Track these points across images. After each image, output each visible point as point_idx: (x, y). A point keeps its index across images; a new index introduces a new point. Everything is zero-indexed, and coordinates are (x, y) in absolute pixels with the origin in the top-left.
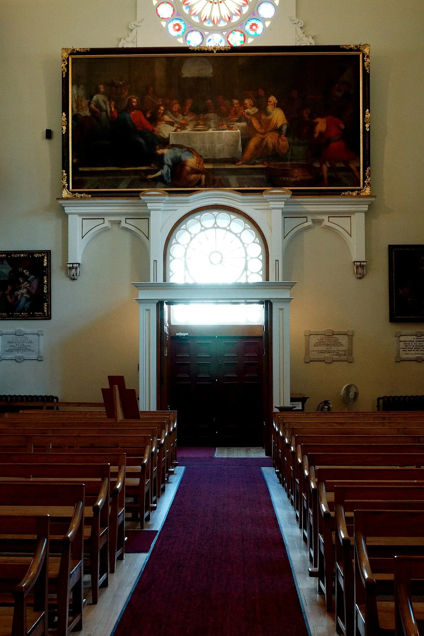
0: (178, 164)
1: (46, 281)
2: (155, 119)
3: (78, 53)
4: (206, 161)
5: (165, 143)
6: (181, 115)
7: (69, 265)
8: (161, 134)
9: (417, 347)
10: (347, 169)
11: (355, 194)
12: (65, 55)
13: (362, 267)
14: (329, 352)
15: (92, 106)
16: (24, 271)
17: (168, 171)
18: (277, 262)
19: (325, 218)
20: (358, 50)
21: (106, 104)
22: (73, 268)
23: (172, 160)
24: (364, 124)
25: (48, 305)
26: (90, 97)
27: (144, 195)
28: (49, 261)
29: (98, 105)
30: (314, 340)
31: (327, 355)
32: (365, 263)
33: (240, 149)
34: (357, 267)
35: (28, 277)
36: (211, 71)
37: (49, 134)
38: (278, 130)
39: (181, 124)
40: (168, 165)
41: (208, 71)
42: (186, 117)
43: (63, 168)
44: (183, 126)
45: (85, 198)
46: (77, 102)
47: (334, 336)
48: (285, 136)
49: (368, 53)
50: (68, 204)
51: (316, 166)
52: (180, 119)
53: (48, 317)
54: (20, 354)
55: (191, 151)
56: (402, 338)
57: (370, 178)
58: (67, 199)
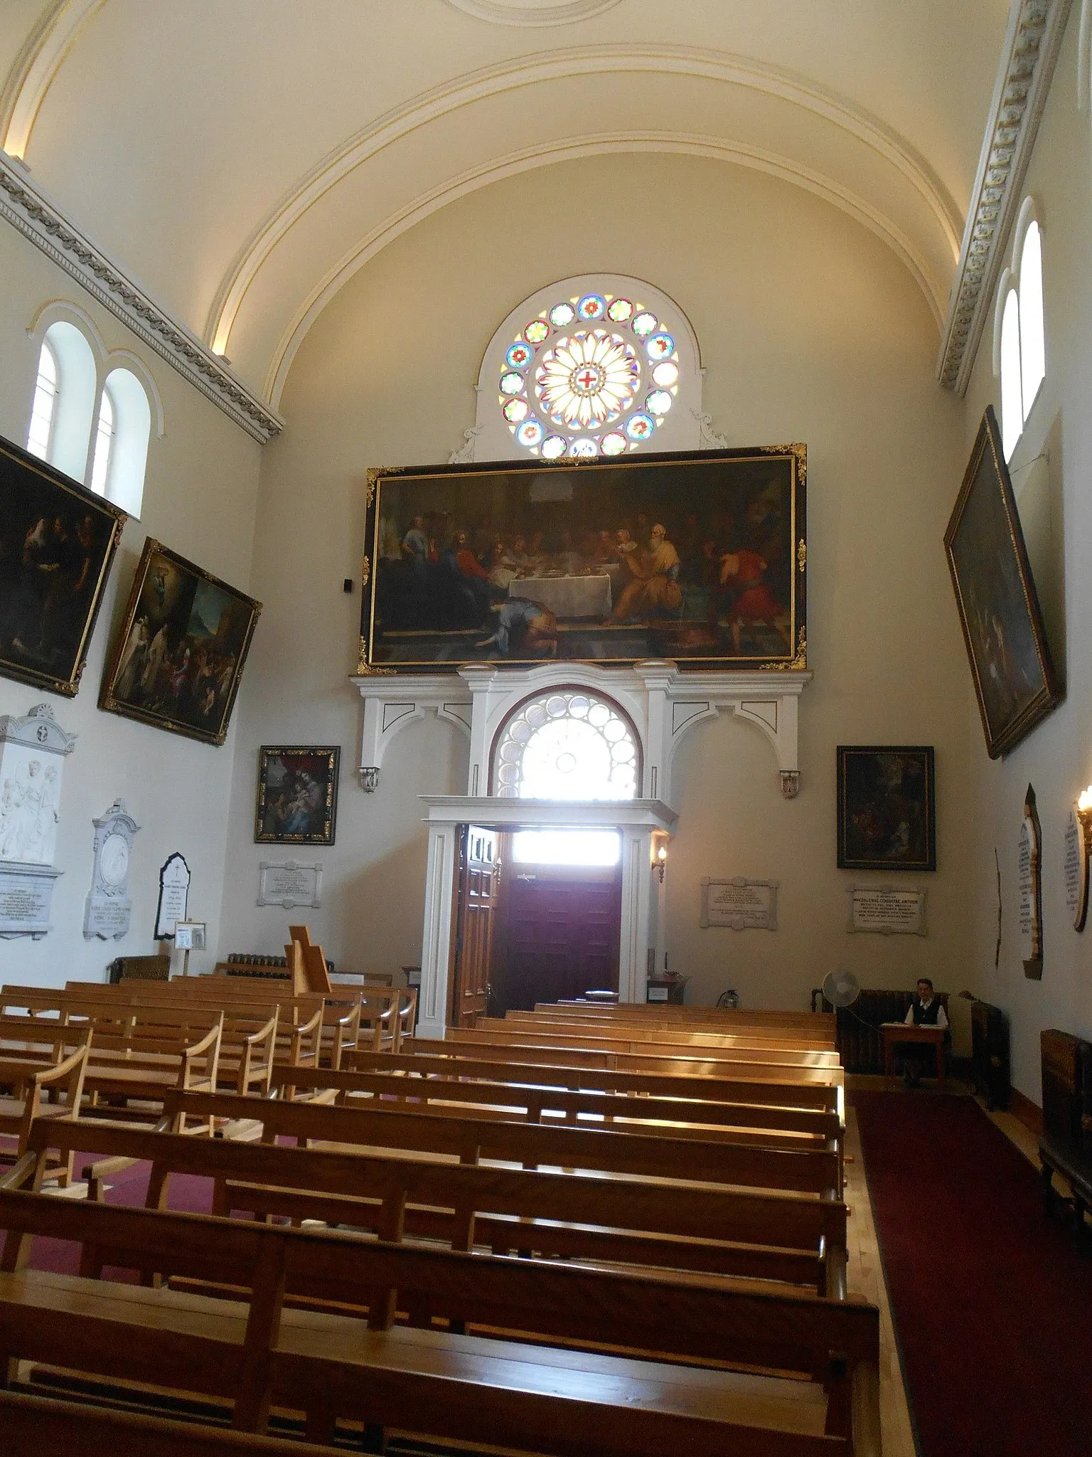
0: (520, 625)
1: (330, 790)
2: (489, 562)
3: (390, 474)
4: (561, 621)
5: (502, 595)
6: (526, 555)
7: (361, 770)
8: (496, 583)
9: (883, 911)
10: (772, 630)
11: (781, 667)
12: (372, 478)
13: (794, 779)
14: (739, 912)
15: (405, 546)
16: (303, 775)
17: (504, 636)
18: (654, 770)
19: (737, 703)
20: (788, 453)
21: (423, 542)
22: (366, 774)
23: (512, 620)
24: (797, 561)
25: (331, 824)
26: (402, 533)
27: (463, 670)
28: (337, 762)
29: (413, 544)
30: (717, 892)
31: (737, 917)
32: (797, 774)
33: (610, 602)
34: (785, 780)
35: (308, 784)
36: (571, 492)
37: (348, 586)
38: (667, 574)
39: (525, 568)
40: (506, 628)
41: (565, 492)
42: (533, 558)
43: (362, 634)
44: (528, 572)
45: (390, 675)
46: (386, 542)
47: (748, 887)
48: (677, 582)
49: (803, 455)
50: (365, 683)
51: (723, 626)
52: (525, 561)
53: (330, 842)
54: (290, 897)
55: (539, 606)
56: (859, 895)
57: (805, 642)
58: (364, 676)
